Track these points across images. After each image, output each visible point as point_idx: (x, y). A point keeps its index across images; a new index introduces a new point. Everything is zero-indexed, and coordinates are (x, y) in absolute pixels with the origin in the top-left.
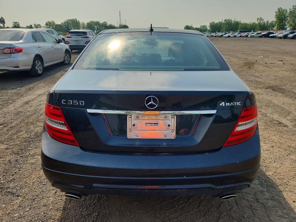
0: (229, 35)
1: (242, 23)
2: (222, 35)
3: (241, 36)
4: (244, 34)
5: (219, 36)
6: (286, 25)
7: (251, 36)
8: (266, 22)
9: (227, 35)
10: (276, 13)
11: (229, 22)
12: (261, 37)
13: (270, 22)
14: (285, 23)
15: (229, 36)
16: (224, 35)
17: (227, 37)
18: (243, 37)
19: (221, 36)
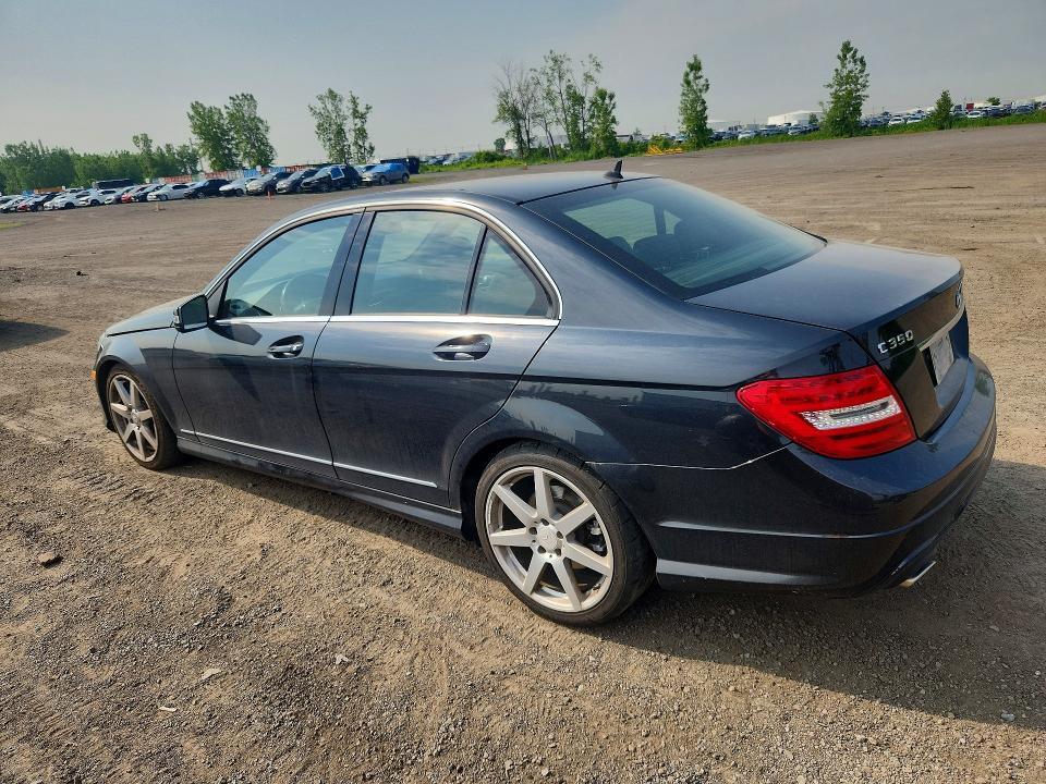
0: (67, 200)
1: (82, 156)
2: (41, 203)
3: (119, 201)
4: (128, 191)
5: (24, 209)
6: (236, 155)
7: (158, 196)
8: (164, 150)
9: (58, 201)
10: (191, 118)
11: (30, 155)
12: (194, 195)
13: (176, 148)
14: (230, 150)
15: (69, 206)
16: (44, 201)
17: (62, 209)
18: (129, 201)
19: (37, 207)
